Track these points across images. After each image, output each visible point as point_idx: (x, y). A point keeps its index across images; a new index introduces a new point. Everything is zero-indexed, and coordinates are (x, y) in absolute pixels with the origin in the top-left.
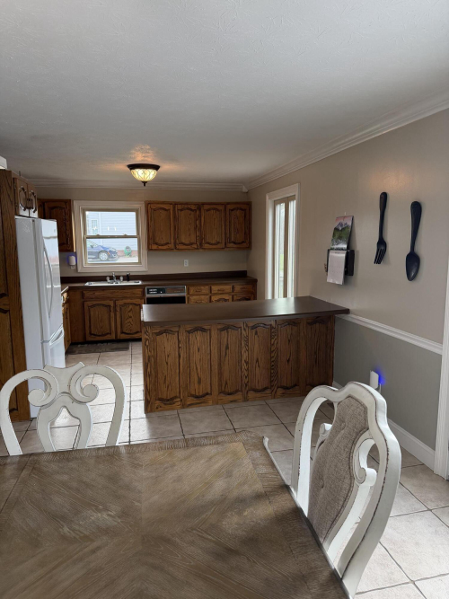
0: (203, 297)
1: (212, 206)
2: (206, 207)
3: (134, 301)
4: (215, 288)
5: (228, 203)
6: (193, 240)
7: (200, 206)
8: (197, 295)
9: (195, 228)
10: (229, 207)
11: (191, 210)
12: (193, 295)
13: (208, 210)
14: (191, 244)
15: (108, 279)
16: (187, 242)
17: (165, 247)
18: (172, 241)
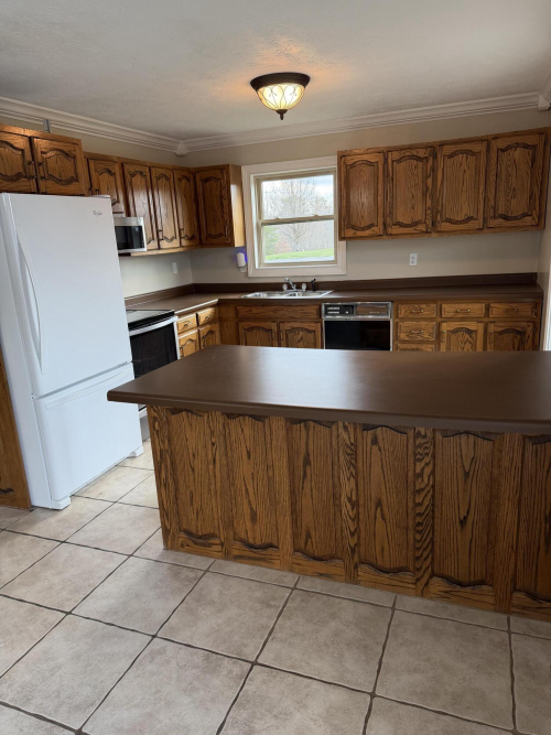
0: (423, 323)
1: (459, 147)
2: (448, 150)
3: (306, 326)
4: (449, 309)
5: (496, 137)
6: (419, 215)
7: (434, 149)
8: (412, 320)
9: (424, 194)
10: (496, 145)
11: (419, 159)
12: (403, 319)
13: (451, 156)
14: (414, 224)
15: (285, 287)
16: (407, 221)
17: (367, 233)
18: (381, 220)
